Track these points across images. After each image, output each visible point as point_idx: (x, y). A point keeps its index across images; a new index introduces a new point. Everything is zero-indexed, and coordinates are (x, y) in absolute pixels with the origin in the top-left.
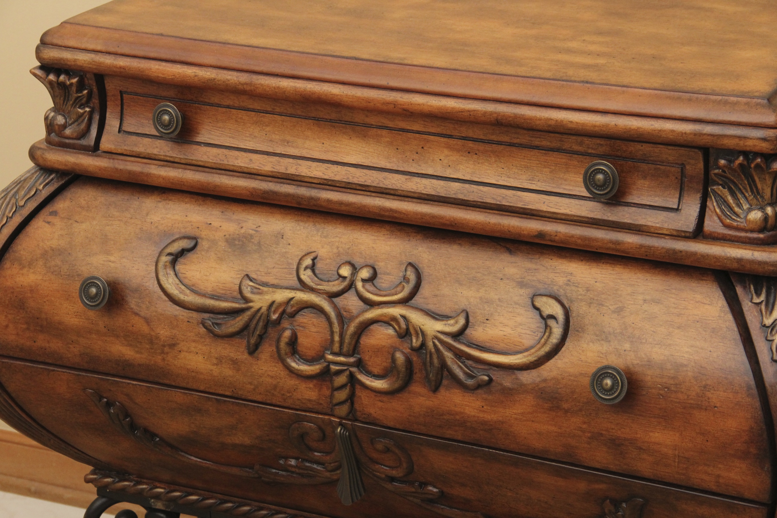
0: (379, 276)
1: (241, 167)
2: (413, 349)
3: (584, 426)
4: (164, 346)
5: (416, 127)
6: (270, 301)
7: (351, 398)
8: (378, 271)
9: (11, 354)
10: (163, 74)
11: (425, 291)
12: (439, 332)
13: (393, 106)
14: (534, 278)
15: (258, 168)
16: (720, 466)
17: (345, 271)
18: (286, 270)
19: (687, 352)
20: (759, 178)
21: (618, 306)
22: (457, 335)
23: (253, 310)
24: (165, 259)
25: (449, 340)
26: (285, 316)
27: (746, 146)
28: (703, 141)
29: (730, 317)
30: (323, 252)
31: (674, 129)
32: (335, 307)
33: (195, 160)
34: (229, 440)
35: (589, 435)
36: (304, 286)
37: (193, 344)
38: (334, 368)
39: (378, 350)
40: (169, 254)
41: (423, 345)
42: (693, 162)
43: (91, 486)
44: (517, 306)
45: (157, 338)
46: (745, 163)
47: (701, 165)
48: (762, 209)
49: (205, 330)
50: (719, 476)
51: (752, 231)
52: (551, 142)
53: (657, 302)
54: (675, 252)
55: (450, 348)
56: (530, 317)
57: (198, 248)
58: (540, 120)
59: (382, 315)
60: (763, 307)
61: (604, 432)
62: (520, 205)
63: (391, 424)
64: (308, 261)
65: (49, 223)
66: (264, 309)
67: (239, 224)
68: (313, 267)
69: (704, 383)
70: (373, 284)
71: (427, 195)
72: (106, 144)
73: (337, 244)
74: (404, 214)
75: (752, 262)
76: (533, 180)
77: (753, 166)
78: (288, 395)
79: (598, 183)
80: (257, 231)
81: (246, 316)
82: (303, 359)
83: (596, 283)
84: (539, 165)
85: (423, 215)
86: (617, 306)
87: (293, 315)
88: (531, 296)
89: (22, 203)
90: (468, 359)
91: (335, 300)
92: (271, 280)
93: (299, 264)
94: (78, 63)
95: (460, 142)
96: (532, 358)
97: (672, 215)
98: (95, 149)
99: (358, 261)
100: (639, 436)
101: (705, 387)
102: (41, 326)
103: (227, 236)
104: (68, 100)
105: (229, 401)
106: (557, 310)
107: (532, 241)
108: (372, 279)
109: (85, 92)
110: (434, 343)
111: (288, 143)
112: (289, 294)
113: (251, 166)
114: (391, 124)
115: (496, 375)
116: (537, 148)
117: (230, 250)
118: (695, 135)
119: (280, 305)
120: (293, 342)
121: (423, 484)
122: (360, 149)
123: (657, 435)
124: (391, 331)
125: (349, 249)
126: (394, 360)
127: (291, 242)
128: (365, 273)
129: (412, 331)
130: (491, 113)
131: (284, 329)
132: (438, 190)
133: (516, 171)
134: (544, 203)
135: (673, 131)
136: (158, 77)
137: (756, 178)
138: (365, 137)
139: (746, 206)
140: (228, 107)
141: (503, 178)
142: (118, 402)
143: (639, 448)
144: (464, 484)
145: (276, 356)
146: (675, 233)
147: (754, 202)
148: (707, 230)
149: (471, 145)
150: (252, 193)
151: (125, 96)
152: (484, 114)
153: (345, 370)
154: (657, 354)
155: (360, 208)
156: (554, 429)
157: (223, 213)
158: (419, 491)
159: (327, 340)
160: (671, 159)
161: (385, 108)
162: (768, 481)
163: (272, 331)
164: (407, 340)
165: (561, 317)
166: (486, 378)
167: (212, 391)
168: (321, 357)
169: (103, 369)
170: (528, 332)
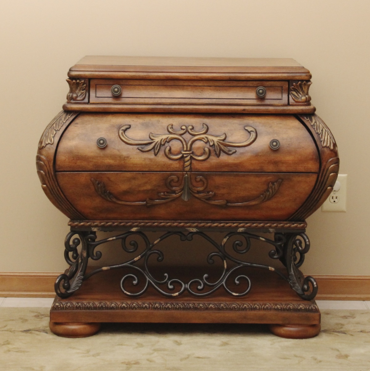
0: (195, 128)
1: (142, 103)
2: (210, 146)
3: (266, 159)
4: (125, 157)
5: (200, 84)
6: (161, 139)
7: (191, 164)
8: (194, 126)
9: (65, 170)
11: (210, 130)
12: (218, 140)
13: (196, 77)
14: (243, 123)
15: (148, 102)
16: (306, 164)
17: (184, 127)
18: (164, 130)
19: (293, 134)
22: (224, 140)
23: (155, 142)
24: (121, 132)
25: (221, 142)
26: (166, 142)
28: (289, 78)
29: (301, 125)
30: (174, 124)
31: (282, 75)
32: (183, 138)
33: (125, 102)
34: (142, 189)
35: (267, 162)
36: (170, 133)
37: (135, 156)
38: (185, 155)
39: (199, 148)
40: (123, 130)
41: (214, 144)
42: (285, 85)
43: (69, 227)
44: (240, 130)
45: (122, 155)
46: (301, 83)
47: (287, 86)
48: (305, 96)
49: (139, 151)
50: (305, 167)
51: (303, 102)
53: (281, 124)
54: (284, 110)
55: (222, 144)
56: (245, 132)
57: (131, 127)
59: (199, 138)
60: (310, 121)
61: (272, 160)
62: (236, 103)
63: (204, 170)
64: (170, 126)
65: (76, 126)
66: (159, 142)
67: (143, 119)
68: (172, 128)
70: (194, 130)
71: (206, 103)
72: (91, 101)
73: (178, 121)
75: (305, 110)
76: (238, 96)
77: (303, 84)
78: (169, 167)
79: (261, 93)
80: (150, 121)
81: (153, 145)
82: (173, 155)
83: (262, 121)
84: (239, 92)
85: (207, 109)
86: (270, 126)
87: (169, 142)
88: (244, 127)
89: (64, 122)
90: (228, 146)
91: (182, 136)
92: (159, 133)
93: (168, 127)
95: (214, 88)
96: (249, 143)
97: (280, 100)
98: (88, 103)
99: (187, 125)
100: (282, 159)
101: (299, 142)
102: (79, 158)
103: (141, 123)
104: (77, 89)
105: (147, 173)
106: (252, 129)
107: (241, 112)
108: (193, 128)
109: (85, 85)
110: (217, 143)
111: (156, 94)
112: (167, 136)
113: (145, 102)
114: (192, 85)
115: (237, 149)
117: (143, 127)
118: (288, 76)
119: (165, 139)
120: (170, 150)
121: (208, 192)
122: (181, 93)
123: (287, 158)
124: (202, 142)
125: (182, 122)
126: (204, 150)
127: (162, 122)
128: (190, 127)
129: (210, 141)
130: (228, 76)
131: (166, 147)
132: (209, 102)
134: (243, 101)
137: (303, 88)
138: (183, 89)
139: (300, 96)
140: (135, 85)
141: (228, 96)
143: (283, 163)
144: (224, 188)
145: (164, 155)
146: (282, 105)
147: (303, 94)
148: (290, 103)
149: (218, 88)
150: (148, 109)
151: (97, 86)
152: (226, 77)
153: (189, 155)
154: (285, 136)
155: (185, 109)
156: (257, 162)
157: (137, 117)
158: (207, 195)
159: (181, 148)
160: (279, 85)
161: (193, 78)
162: (318, 165)
163: (163, 148)
164: (208, 143)
165: (254, 130)
166: (235, 151)
167: (141, 170)
168: (180, 153)
169: (101, 169)
170: (245, 136)
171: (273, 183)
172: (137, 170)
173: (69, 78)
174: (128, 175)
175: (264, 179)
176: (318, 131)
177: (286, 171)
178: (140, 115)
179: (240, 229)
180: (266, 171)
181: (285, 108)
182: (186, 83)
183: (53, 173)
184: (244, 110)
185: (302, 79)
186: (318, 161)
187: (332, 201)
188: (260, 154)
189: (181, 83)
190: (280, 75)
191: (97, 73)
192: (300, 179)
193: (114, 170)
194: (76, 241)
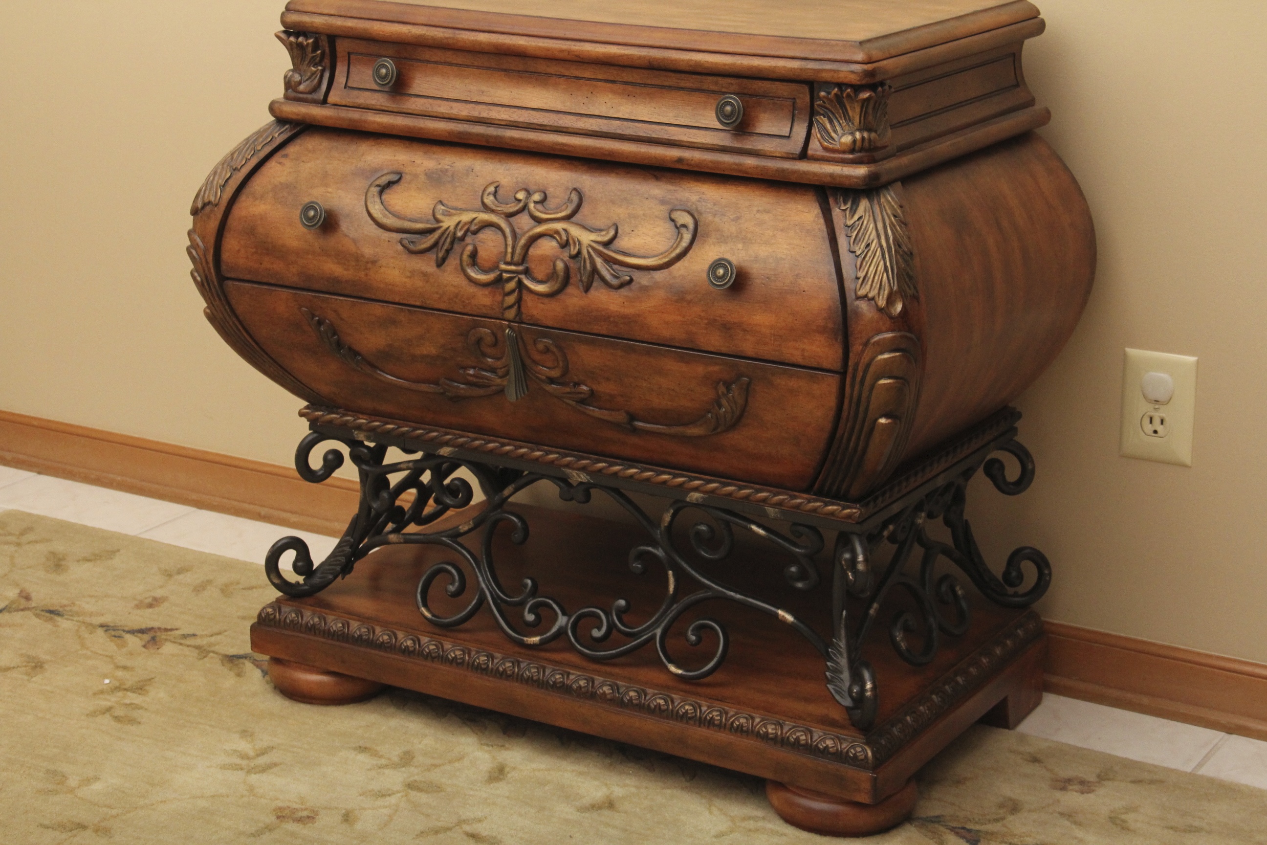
0: (548, 199)
1: (443, 113)
2: (571, 257)
3: (703, 314)
4: (367, 262)
5: (587, 74)
6: (457, 221)
7: (519, 301)
8: (548, 195)
9: (241, 276)
10: (383, 32)
11: (585, 209)
12: (592, 241)
13: (567, 53)
14: (674, 197)
15: (456, 113)
16: (806, 340)
17: (521, 195)
18: (472, 197)
19: (786, 249)
20: (850, 107)
21: (737, 215)
22: (607, 244)
23: (442, 229)
24: (374, 190)
25: (600, 248)
26: (469, 233)
27: (839, 78)
28: (808, 76)
29: (822, 221)
30: (505, 181)
31: (786, 65)
32: (511, 225)
33: (406, 109)
34: (418, 351)
35: (706, 321)
36: (486, 208)
37: (392, 260)
38: (505, 275)
39: (543, 259)
40: (378, 186)
41: (579, 253)
42: (801, 96)
43: (304, 419)
44: (657, 219)
45: (363, 256)
46: (839, 93)
47: (808, 99)
48: (852, 134)
49: (402, 248)
50: (803, 350)
51: (844, 152)
52: (693, 83)
53: (767, 211)
54: (783, 171)
55: (600, 254)
56: (667, 227)
57: (403, 180)
58: (683, 61)
59: (547, 230)
60: (848, 212)
61: (718, 318)
62: (666, 137)
63: (550, 323)
64: (492, 189)
65: (280, 163)
66: (452, 228)
68: (495, 194)
69: (796, 272)
70: (543, 206)
71: (593, 131)
72: (333, 98)
73: (517, 175)
74: (572, 146)
76: (678, 117)
77: (845, 95)
78: (467, 302)
79: (727, 113)
80: (451, 166)
81: (436, 235)
82: (481, 270)
83: (722, 199)
84: (683, 104)
85: (587, 148)
86: (735, 216)
87: (475, 233)
88: (669, 211)
89: (259, 148)
90: (615, 264)
91: (511, 219)
92: (459, 204)
93: (484, 190)
94: (315, 25)
95: (622, 87)
96: (665, 259)
97: (784, 141)
98: (324, 102)
99: (532, 188)
100: (744, 319)
101: (797, 275)
102: (267, 249)
103: (427, 171)
104: (304, 61)
105: (419, 311)
106: (688, 221)
107: (673, 166)
108: (542, 201)
109: (319, 52)
110: (588, 250)
111: (483, 92)
112: (474, 215)
113: (451, 112)
114: (566, 73)
115: (637, 275)
116: (682, 89)
117: (428, 182)
118: (801, 69)
119: (466, 224)
120: (474, 255)
121: (577, 384)
122: (542, 96)
123: (758, 317)
124: (554, 244)
125: (526, 179)
126: (555, 267)
127: (478, 174)
128: (537, 197)
129: (571, 242)
130: (645, 57)
131: (467, 245)
132: (602, 127)
133: (665, 109)
134: (685, 134)
135: (785, 67)
136: (379, 34)
137: (848, 108)
138: (546, 85)
139: (840, 132)
140: (436, 63)
141: (654, 116)
142: (328, 320)
143: (744, 330)
144: (608, 379)
145: (459, 268)
146: (785, 155)
147: (847, 128)
148: (810, 152)
149: (630, 88)
150: (450, 133)
151: (352, 56)
152: (640, 58)
153: (515, 277)
154: (763, 251)
155: (537, 143)
156: (679, 318)
157: (425, 153)
158: (573, 390)
159: (502, 252)
160: (785, 94)
161: (561, 55)
162: (840, 351)
163: (457, 247)
164: (566, 249)
165: (691, 226)
166: (628, 278)
167: (405, 302)
168: (496, 267)
169: (316, 286)
170: (664, 239)
171: (728, 385)
172: (397, 300)
173: (283, 29)
174: (377, 310)
175: (700, 369)
176: (857, 249)
177: (754, 356)
178: (435, 149)
179: (692, 494)
180: (703, 349)
181: (788, 165)
182: (553, 69)
183: (216, 283)
184: (680, 160)
185: (840, 80)
186: (840, 338)
187: (1149, 428)
188: (689, 297)
189: (542, 67)
190: (781, 63)
191: (350, 23)
192: (793, 383)
193: (346, 292)
194: (330, 457)
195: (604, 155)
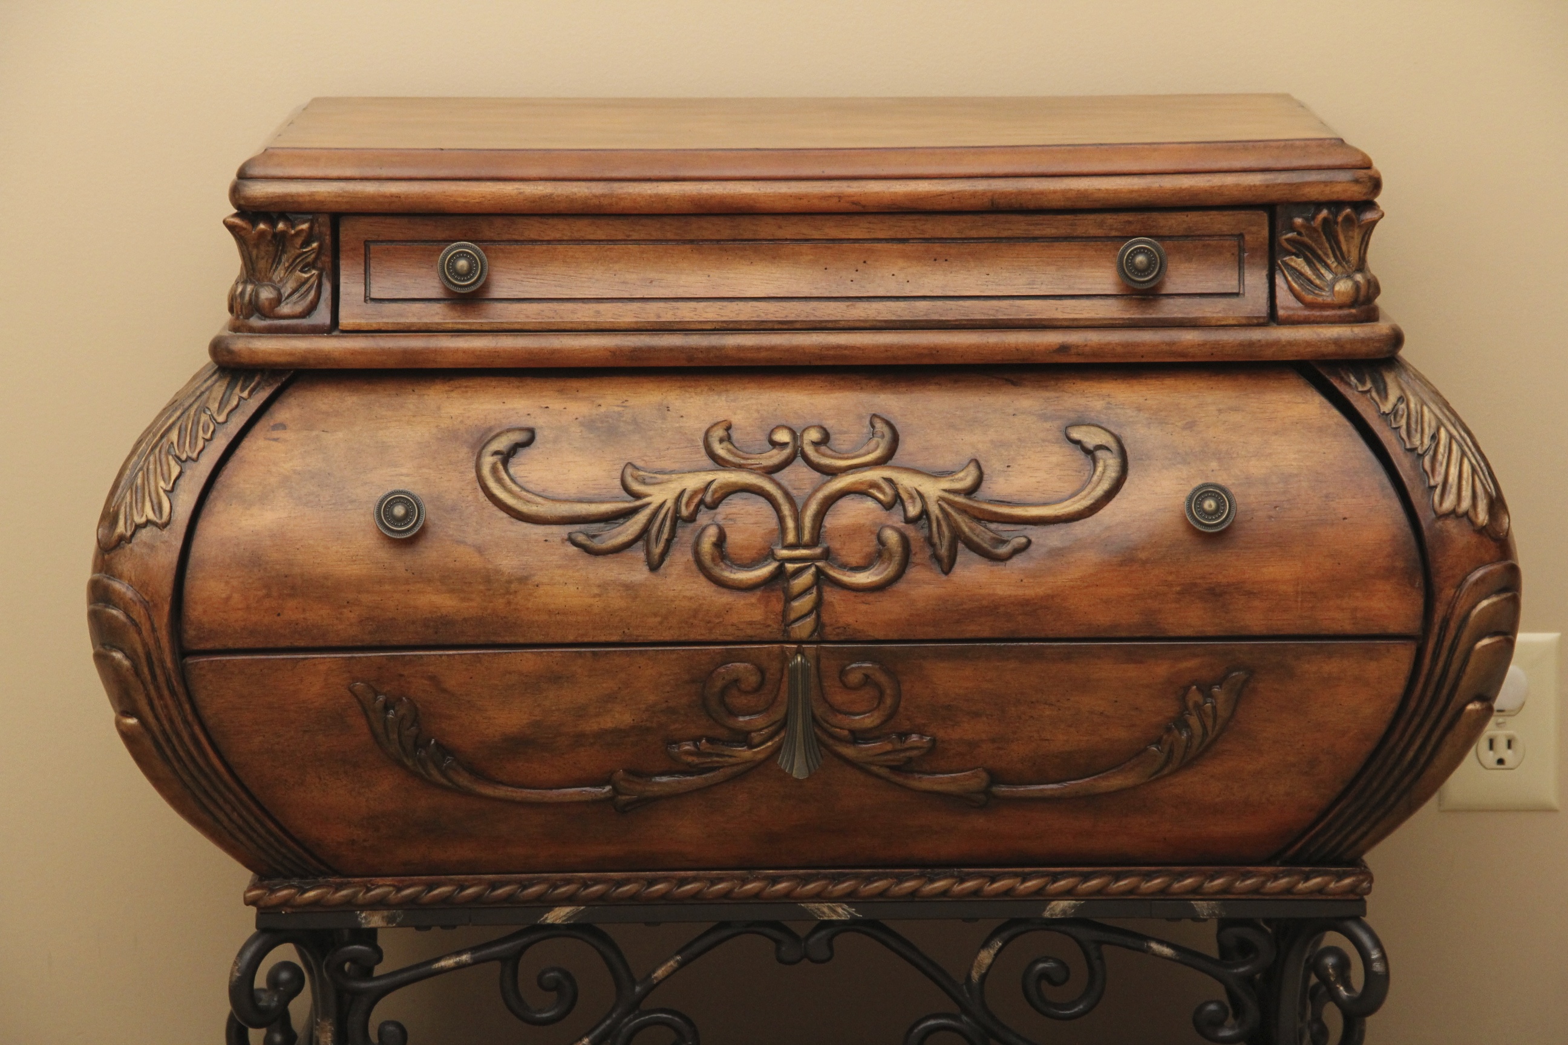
0: (832, 437)
1: (584, 323)
2: (908, 521)
3: (1170, 578)
4: (510, 582)
5: (856, 233)
6: (679, 491)
7: (818, 606)
8: (829, 430)
9: (230, 644)
10: (465, 197)
11: (908, 446)
12: (945, 490)
13: (837, 200)
14: (1060, 407)
15: (612, 320)
16: (1358, 594)
17: (783, 436)
18: (688, 450)
19: (1295, 459)
20: (1345, 237)
21: (1187, 421)
22: (970, 492)
23: (652, 507)
24: (488, 461)
25: (960, 499)
26: (702, 507)
27: (1333, 192)
28: (1274, 196)
29: (1335, 412)
30: (738, 419)
31: (1240, 182)
32: (779, 485)
33: (507, 323)
34: (594, 725)
35: (1178, 589)
36: (720, 463)
37: (560, 572)
38: (790, 567)
39: (854, 532)
40: (496, 453)
41: (925, 513)
42: (1254, 229)
43: (249, 910)
44: (1047, 443)
45: (497, 571)
46: (1331, 217)
47: (1265, 232)
48: (1349, 277)
49: (576, 549)
50: (1355, 609)
51: (1341, 307)
52: (1057, 228)
53: (1236, 409)
54: (1251, 344)
55: (963, 510)
56: (1068, 454)
57: (539, 439)
58: (1055, 192)
59: (854, 483)
60: (1374, 394)
61: (1198, 581)
63: (880, 635)
64: (720, 432)
65: (276, 440)
66: (670, 504)
67: (593, 401)
68: (727, 439)
69: (1325, 492)
70: (828, 448)
71: (885, 321)
72: (346, 319)
73: (756, 408)
74: (859, 348)
75: (1353, 341)
76: (1034, 284)
77: (1340, 219)
78: (717, 621)
79: (1140, 266)
80: (625, 408)
81: (641, 518)
82: (736, 565)
83: (1147, 401)
84: (1040, 263)
85: (887, 348)
86: (1184, 422)
87: (714, 506)
88: (1063, 428)
89: (221, 419)
90: (991, 521)
91: (776, 476)
92: (670, 466)
93: (707, 436)
95: (921, 247)
96: (1087, 502)
97: (1235, 300)
98: (333, 327)
99: (795, 423)
100: (1247, 576)
101: (1327, 496)
102: (293, 588)
103: (580, 419)
104: (279, 263)
105: (615, 651)
106: (1103, 438)
107: (1049, 360)
108: (826, 438)
109: (315, 245)
110: (940, 505)
111: (651, 282)
112: (704, 477)
113: (601, 319)
114: (816, 235)
115: (1034, 533)
117: (591, 436)
118: (1267, 186)
119: (695, 493)
120: (721, 540)
121: (903, 735)
122: (769, 276)
123: (1271, 569)
124: (870, 504)
125: (775, 410)
126: (881, 541)
127: (683, 413)
128: (814, 435)
129: (904, 496)
130: (984, 193)
131: (704, 529)
132: (899, 313)
133: (1007, 275)
134: (1057, 309)
135: (1238, 185)
136: (457, 202)
137: (1342, 238)
138: (774, 258)
139: (1329, 276)
140: (549, 242)
141: (990, 287)
142: (408, 699)
143: (1250, 594)
144: (976, 715)
145: (694, 567)
146: (1244, 321)
147: (1340, 269)
148: (1281, 312)
149: (937, 247)
150: (615, 352)
151: (372, 247)
152: (974, 194)
153: (809, 567)
154: (1257, 468)
155: (790, 350)
156: (1128, 590)
157: (561, 391)
158: (899, 746)
159: (772, 532)
160: (1225, 229)
161: (824, 205)
162: (1421, 601)
163: (686, 534)
164: (898, 507)
165: (1113, 445)
166: (1023, 540)
167: (586, 640)
168: (767, 555)
169: (398, 639)
170: (1070, 472)
171: (1205, 689)
172: (571, 638)
173: (235, 211)
174: (527, 661)
175: (1162, 669)
176: (1417, 441)
177: (1265, 632)
178: (575, 384)
179: (1054, 903)
180: (1172, 634)
181: (1257, 335)
182: (789, 230)
183: (169, 664)
184: (1064, 349)
185: (1335, 197)
186: (1419, 582)
187: (1490, 757)
188: (1143, 555)
189: (767, 228)
190: (1230, 180)
191: (370, 188)
192: (1332, 667)
193: (462, 640)
194: (284, 976)
195: (921, 355)
